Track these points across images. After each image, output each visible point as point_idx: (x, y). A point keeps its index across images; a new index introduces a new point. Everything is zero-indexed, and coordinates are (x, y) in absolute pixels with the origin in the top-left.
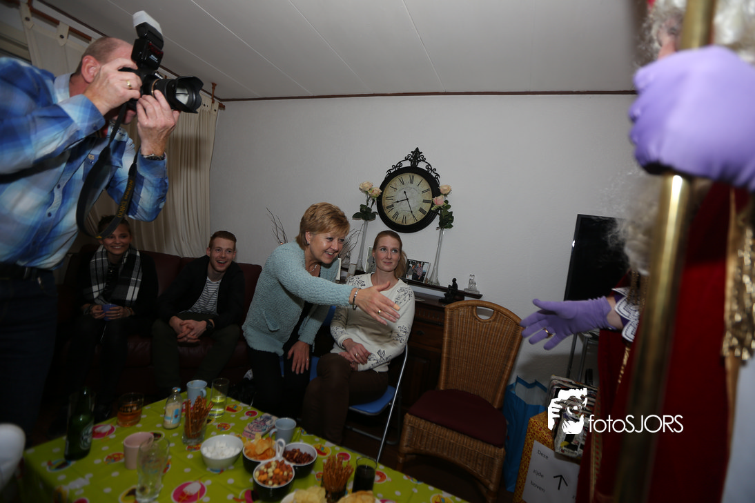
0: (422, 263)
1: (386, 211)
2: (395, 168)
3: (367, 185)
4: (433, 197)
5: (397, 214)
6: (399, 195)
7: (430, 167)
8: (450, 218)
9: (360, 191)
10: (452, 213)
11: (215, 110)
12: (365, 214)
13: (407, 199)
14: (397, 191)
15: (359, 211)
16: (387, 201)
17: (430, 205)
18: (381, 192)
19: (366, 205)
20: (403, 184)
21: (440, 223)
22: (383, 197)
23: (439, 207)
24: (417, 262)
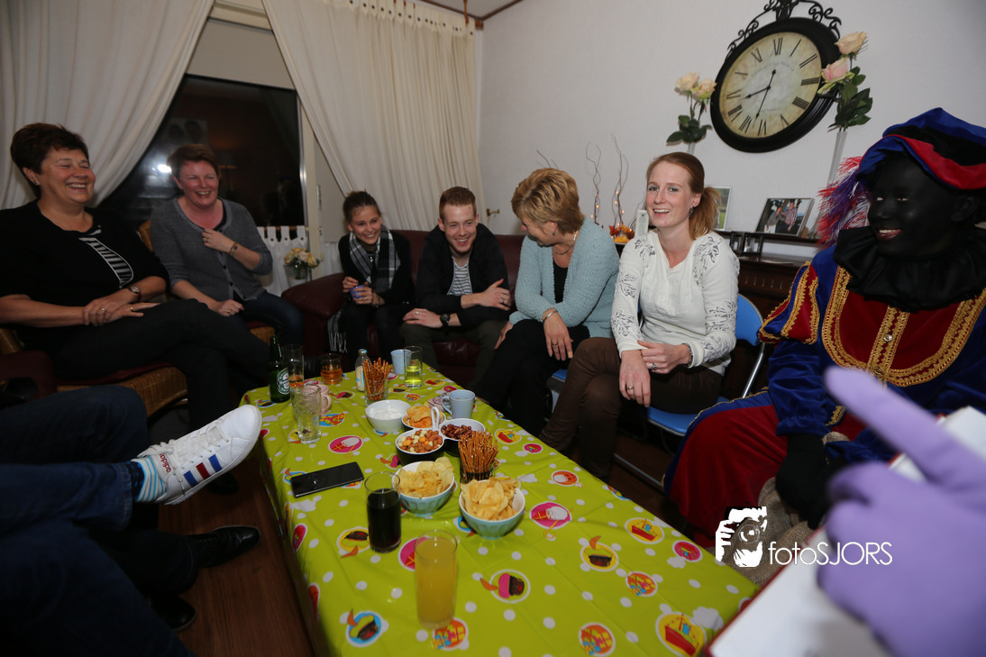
0: (795, 202)
1: (727, 120)
2: (744, 34)
3: (689, 79)
4: (824, 66)
5: (748, 120)
6: (753, 84)
7: (818, 9)
8: (862, 103)
9: (678, 94)
10: (867, 91)
11: (472, 33)
12: (689, 131)
13: (769, 88)
14: (749, 77)
15: (677, 129)
16: (729, 101)
17: (816, 86)
18: (715, 84)
19: (690, 115)
20: (760, 61)
21: (836, 118)
22: (722, 94)
23: (838, 84)
24: (787, 200)
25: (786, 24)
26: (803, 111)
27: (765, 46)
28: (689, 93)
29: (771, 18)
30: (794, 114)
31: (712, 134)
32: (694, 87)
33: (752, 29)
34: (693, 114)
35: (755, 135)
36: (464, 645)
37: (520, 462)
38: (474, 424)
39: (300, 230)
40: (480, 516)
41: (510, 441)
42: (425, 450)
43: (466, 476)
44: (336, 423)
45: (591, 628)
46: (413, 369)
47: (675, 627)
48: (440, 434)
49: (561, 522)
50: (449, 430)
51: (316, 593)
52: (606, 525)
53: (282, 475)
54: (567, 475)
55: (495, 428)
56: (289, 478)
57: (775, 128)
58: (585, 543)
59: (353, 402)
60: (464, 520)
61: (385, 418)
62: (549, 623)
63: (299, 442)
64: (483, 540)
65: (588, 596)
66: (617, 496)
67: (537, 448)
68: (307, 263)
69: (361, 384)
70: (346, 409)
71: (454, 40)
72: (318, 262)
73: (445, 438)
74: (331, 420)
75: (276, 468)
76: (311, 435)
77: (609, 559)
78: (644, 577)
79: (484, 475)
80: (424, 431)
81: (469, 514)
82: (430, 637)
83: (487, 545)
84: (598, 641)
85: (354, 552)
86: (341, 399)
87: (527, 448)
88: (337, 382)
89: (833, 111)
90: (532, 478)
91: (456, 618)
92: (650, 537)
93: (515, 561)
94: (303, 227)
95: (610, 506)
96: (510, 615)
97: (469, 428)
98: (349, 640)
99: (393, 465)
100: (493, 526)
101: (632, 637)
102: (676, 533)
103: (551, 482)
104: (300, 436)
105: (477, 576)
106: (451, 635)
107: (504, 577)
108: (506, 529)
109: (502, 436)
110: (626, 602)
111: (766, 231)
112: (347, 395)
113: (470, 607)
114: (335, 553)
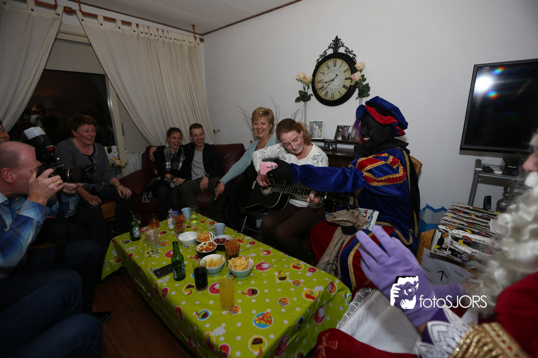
0: (347, 127)
1: (319, 92)
2: (322, 57)
3: (301, 76)
4: (352, 74)
5: (327, 93)
6: (327, 78)
7: (348, 50)
8: (366, 89)
9: (297, 81)
10: (368, 84)
11: (198, 44)
12: (303, 97)
13: (333, 80)
14: (325, 75)
15: (299, 96)
16: (319, 84)
17: (350, 81)
18: (312, 78)
19: (303, 90)
20: (329, 68)
21: (359, 95)
22: (316, 81)
23: (357, 81)
24: (344, 126)
25: (336, 55)
26: (347, 90)
27: (330, 63)
28: (302, 81)
29: (330, 52)
30: (344, 91)
31: (313, 98)
32: (304, 78)
33: (325, 55)
34: (304, 89)
35: (330, 99)
36: (240, 312)
37: (249, 249)
38: (227, 237)
39: (114, 148)
40: (238, 270)
41: (242, 242)
42: (210, 250)
43: (229, 257)
44: (164, 246)
45: (281, 299)
46: (194, 216)
47: (308, 293)
48: (214, 243)
49: (268, 268)
50: (217, 241)
51: (180, 309)
52: (283, 267)
53: (148, 271)
54: (267, 251)
55: (236, 237)
56: (153, 271)
57: (337, 97)
58: (277, 274)
59: (168, 235)
61: (187, 240)
62: (267, 300)
63: (150, 256)
64: (240, 279)
65: (279, 290)
66: (287, 256)
67: (254, 243)
68: (120, 166)
69: (172, 227)
70: (167, 239)
71: (190, 48)
72: (126, 164)
73: (216, 244)
74: (161, 244)
75: (144, 268)
76: (155, 252)
77: (286, 278)
78: (298, 281)
79: (236, 256)
80: (207, 242)
81: (233, 270)
82: (227, 313)
83: (241, 281)
84: (284, 302)
85: (191, 293)
86: (162, 235)
87: (250, 243)
88: (158, 227)
89: (357, 92)
90: (254, 255)
91: (235, 305)
92: (299, 268)
93: (253, 284)
94: (115, 146)
95: (284, 260)
96: (254, 301)
97: (225, 239)
98: (199, 320)
99: (196, 259)
100: (243, 273)
101: (295, 299)
102: (308, 265)
103: (261, 255)
104: (150, 253)
105: (240, 292)
106: (235, 311)
107: (249, 290)
108: (247, 273)
110: (292, 289)
111: (338, 139)
112: (165, 233)
113: (240, 301)
114: (183, 294)
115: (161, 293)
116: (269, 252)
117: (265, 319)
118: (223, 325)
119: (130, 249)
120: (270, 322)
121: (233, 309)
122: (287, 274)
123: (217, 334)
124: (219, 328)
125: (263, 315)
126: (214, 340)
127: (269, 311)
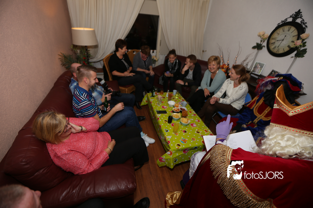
2: (283, 22)
3: (262, 33)
4: (297, 40)
6: (279, 37)
7: (303, 22)
9: (258, 36)
10: (306, 49)
12: (259, 47)
13: (283, 40)
14: (279, 35)
15: (255, 45)
16: (272, 40)
19: (260, 43)
20: (284, 31)
21: (296, 54)
22: (271, 37)
23: (297, 46)
27: (286, 28)
28: (261, 37)
29: (290, 20)
30: (287, 49)
31: (265, 48)
32: (263, 35)
33: (285, 21)
35: (275, 52)
36: (178, 135)
37: (192, 117)
42: (177, 111)
43: (182, 117)
44: (162, 103)
45: (193, 138)
49: (194, 126)
50: (181, 109)
51: (161, 126)
52: (201, 128)
53: (155, 110)
55: (189, 110)
57: (281, 51)
58: (197, 130)
60: (181, 122)
61: (171, 104)
62: (188, 136)
65: (194, 135)
67: (195, 115)
68: (156, 60)
69: (167, 96)
70: (164, 100)
73: (180, 110)
75: (154, 108)
76: (159, 104)
77: (199, 132)
79: (185, 117)
80: (177, 108)
81: (182, 122)
82: (174, 134)
83: (183, 126)
84: (193, 140)
85: (165, 123)
87: (194, 115)
88: (163, 95)
89: (295, 52)
90: (192, 119)
92: (207, 132)
93: (186, 129)
94: (155, 50)
95: (203, 126)
97: (185, 109)
98: (165, 131)
99: (171, 112)
100: (184, 124)
101: (198, 140)
103: (195, 121)
104: (157, 104)
105: (181, 129)
107: (184, 130)
108: (186, 125)
109: (190, 112)
110: (199, 137)
112: (164, 98)
113: (179, 132)
114: (163, 122)
115: (157, 118)
116: (199, 121)
117: (184, 141)
118: (171, 136)
119: (152, 100)
120: (185, 142)
121: (176, 133)
122: (201, 131)
123: (168, 138)
124: (169, 136)
125: (184, 140)
126: (167, 139)
127: (187, 139)
